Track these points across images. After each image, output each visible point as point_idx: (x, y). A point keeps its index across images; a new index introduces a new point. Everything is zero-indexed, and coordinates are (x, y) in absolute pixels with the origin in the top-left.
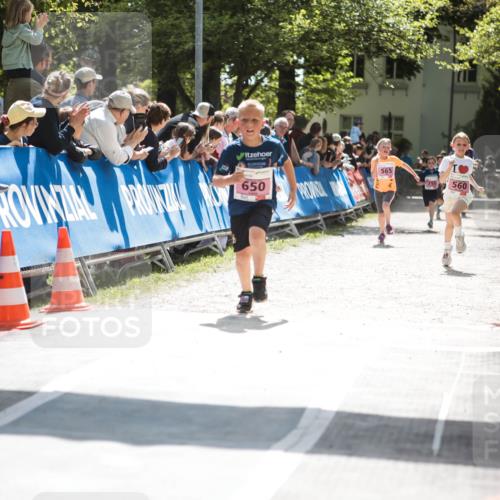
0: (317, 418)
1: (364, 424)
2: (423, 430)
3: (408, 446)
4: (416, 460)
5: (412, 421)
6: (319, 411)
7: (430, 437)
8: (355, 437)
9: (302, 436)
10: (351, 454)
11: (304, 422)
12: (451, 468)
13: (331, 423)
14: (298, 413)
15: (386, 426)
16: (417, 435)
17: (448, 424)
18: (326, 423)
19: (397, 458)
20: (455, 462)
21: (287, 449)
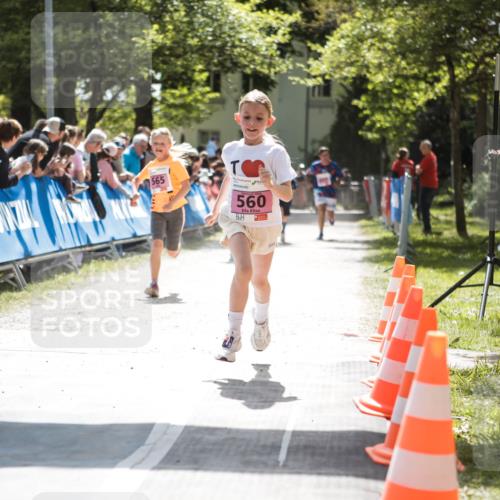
0: (165, 433)
1: (212, 438)
2: (270, 442)
3: (255, 458)
4: (262, 472)
5: (260, 433)
6: (168, 426)
7: (276, 448)
8: (202, 451)
9: (149, 452)
10: (196, 469)
11: (151, 438)
12: (295, 478)
13: (178, 438)
14: (146, 429)
15: (234, 439)
16: (264, 447)
17: (295, 434)
18: (174, 438)
19: (242, 471)
20: (299, 473)
21: (132, 467)
